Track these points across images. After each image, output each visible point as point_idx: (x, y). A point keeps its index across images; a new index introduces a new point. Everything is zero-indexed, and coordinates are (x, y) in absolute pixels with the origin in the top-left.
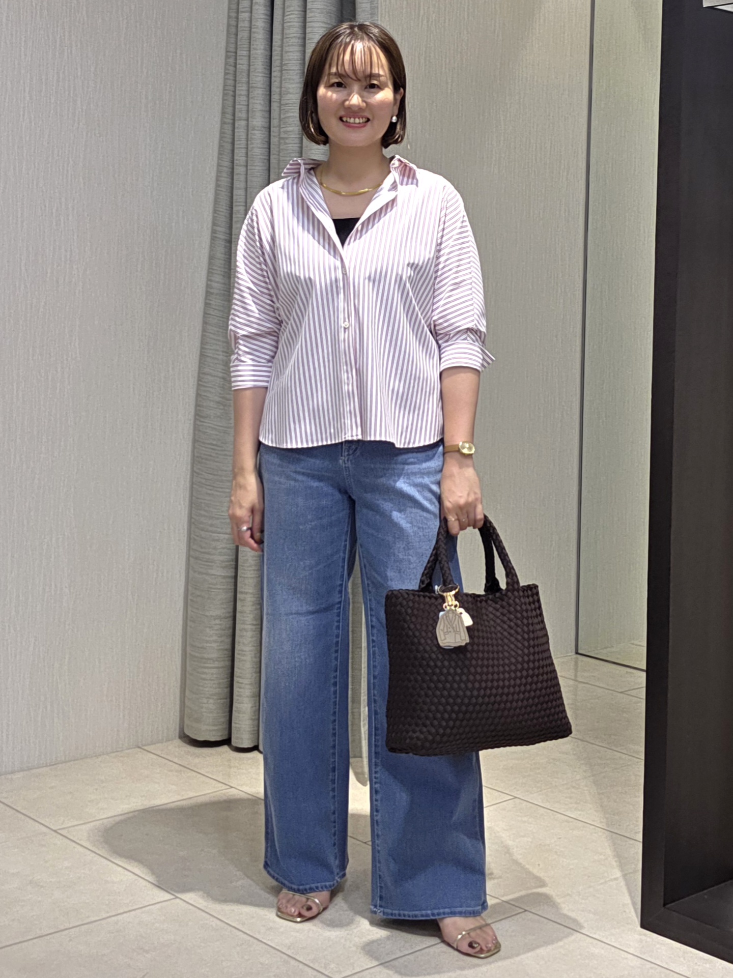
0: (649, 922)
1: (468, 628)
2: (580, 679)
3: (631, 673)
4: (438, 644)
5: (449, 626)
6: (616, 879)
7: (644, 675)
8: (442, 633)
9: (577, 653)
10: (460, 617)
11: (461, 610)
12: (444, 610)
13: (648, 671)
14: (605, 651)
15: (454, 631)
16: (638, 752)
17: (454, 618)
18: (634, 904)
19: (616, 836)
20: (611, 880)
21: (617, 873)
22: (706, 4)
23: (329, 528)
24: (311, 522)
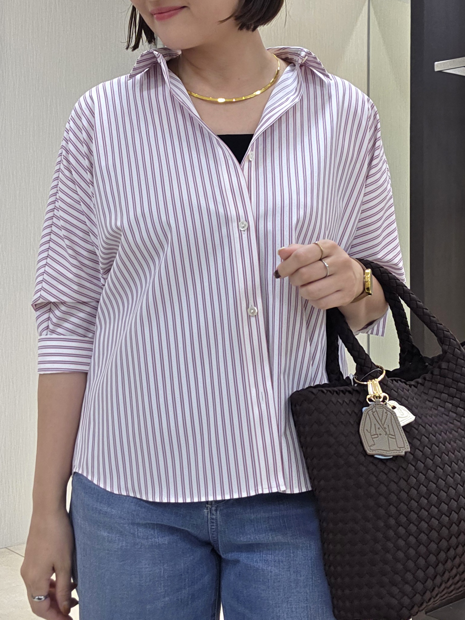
1: (407, 428)
4: (365, 451)
5: (378, 426)
8: (368, 435)
10: (394, 415)
11: (393, 403)
12: (368, 405)
15: (386, 434)
17: (385, 415)
22: (436, 69)
23: (190, 602)
24: (164, 597)
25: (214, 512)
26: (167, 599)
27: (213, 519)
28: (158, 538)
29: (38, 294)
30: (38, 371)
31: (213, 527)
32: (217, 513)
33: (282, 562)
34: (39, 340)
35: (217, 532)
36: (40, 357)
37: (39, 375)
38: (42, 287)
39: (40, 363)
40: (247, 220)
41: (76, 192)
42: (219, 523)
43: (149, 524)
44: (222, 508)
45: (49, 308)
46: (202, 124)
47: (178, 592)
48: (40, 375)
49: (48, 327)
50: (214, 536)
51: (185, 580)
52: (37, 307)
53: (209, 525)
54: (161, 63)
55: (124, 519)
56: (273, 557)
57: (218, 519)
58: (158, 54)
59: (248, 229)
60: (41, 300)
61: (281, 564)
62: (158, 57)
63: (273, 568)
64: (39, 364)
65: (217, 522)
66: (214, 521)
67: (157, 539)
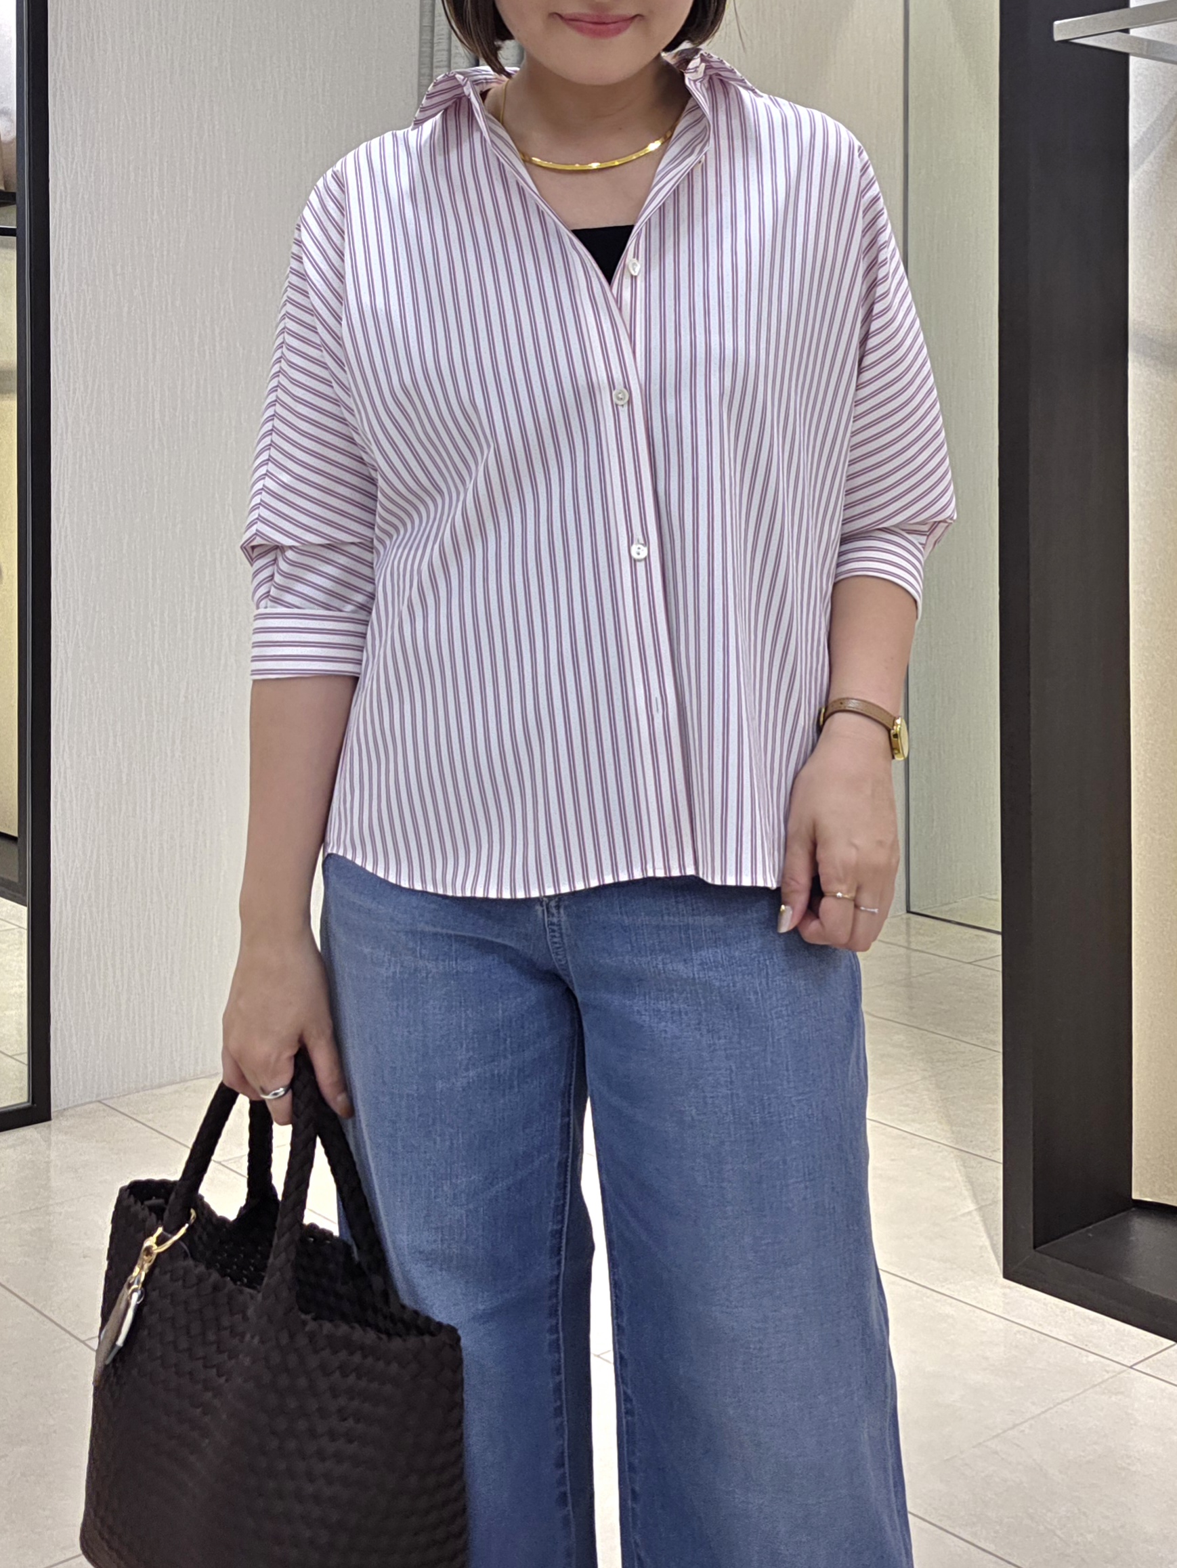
0: (1014, 1270)
2: (913, 946)
3: (983, 937)
6: (969, 1213)
7: (999, 938)
9: (909, 911)
13: (1004, 934)
14: (946, 908)
16: (994, 1043)
18: (993, 1246)
19: (966, 1153)
20: (963, 1215)
21: (971, 1206)
22: (1058, 37)
23: (515, 1083)
24: (467, 1070)
25: (554, 911)
26: (471, 1073)
27: (552, 924)
28: (456, 960)
29: (253, 530)
30: (252, 674)
31: (555, 940)
32: (559, 913)
33: (686, 1014)
34: (255, 616)
35: (565, 950)
36: (256, 649)
37: (251, 682)
38: (259, 515)
39: (257, 659)
40: (627, 386)
41: (314, 329)
42: (564, 931)
43: (442, 935)
44: (567, 903)
45: (273, 558)
46: (543, 206)
47: (493, 1061)
48: (255, 681)
49: (267, 595)
50: (559, 957)
51: (506, 1040)
52: (253, 551)
53: (548, 935)
54: (469, 95)
55: (398, 923)
56: (669, 1005)
57: (562, 923)
58: (464, 80)
59: (630, 402)
60: (258, 541)
61: (684, 1016)
62: (465, 85)
63: (669, 1024)
64: (252, 661)
65: (561, 929)
66: (555, 928)
67: (454, 962)
